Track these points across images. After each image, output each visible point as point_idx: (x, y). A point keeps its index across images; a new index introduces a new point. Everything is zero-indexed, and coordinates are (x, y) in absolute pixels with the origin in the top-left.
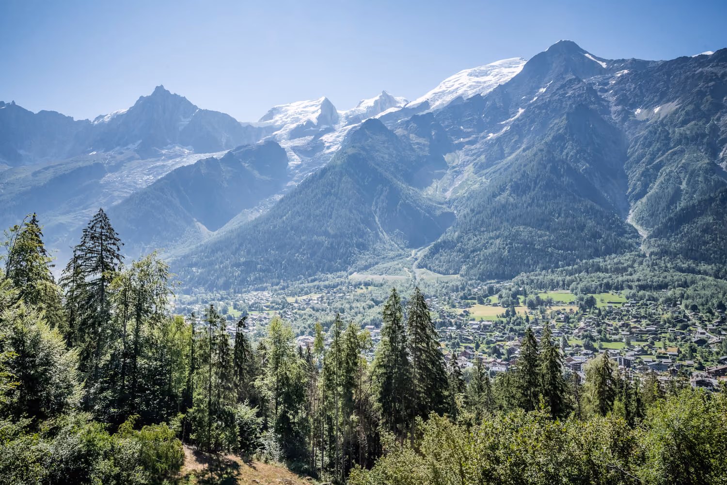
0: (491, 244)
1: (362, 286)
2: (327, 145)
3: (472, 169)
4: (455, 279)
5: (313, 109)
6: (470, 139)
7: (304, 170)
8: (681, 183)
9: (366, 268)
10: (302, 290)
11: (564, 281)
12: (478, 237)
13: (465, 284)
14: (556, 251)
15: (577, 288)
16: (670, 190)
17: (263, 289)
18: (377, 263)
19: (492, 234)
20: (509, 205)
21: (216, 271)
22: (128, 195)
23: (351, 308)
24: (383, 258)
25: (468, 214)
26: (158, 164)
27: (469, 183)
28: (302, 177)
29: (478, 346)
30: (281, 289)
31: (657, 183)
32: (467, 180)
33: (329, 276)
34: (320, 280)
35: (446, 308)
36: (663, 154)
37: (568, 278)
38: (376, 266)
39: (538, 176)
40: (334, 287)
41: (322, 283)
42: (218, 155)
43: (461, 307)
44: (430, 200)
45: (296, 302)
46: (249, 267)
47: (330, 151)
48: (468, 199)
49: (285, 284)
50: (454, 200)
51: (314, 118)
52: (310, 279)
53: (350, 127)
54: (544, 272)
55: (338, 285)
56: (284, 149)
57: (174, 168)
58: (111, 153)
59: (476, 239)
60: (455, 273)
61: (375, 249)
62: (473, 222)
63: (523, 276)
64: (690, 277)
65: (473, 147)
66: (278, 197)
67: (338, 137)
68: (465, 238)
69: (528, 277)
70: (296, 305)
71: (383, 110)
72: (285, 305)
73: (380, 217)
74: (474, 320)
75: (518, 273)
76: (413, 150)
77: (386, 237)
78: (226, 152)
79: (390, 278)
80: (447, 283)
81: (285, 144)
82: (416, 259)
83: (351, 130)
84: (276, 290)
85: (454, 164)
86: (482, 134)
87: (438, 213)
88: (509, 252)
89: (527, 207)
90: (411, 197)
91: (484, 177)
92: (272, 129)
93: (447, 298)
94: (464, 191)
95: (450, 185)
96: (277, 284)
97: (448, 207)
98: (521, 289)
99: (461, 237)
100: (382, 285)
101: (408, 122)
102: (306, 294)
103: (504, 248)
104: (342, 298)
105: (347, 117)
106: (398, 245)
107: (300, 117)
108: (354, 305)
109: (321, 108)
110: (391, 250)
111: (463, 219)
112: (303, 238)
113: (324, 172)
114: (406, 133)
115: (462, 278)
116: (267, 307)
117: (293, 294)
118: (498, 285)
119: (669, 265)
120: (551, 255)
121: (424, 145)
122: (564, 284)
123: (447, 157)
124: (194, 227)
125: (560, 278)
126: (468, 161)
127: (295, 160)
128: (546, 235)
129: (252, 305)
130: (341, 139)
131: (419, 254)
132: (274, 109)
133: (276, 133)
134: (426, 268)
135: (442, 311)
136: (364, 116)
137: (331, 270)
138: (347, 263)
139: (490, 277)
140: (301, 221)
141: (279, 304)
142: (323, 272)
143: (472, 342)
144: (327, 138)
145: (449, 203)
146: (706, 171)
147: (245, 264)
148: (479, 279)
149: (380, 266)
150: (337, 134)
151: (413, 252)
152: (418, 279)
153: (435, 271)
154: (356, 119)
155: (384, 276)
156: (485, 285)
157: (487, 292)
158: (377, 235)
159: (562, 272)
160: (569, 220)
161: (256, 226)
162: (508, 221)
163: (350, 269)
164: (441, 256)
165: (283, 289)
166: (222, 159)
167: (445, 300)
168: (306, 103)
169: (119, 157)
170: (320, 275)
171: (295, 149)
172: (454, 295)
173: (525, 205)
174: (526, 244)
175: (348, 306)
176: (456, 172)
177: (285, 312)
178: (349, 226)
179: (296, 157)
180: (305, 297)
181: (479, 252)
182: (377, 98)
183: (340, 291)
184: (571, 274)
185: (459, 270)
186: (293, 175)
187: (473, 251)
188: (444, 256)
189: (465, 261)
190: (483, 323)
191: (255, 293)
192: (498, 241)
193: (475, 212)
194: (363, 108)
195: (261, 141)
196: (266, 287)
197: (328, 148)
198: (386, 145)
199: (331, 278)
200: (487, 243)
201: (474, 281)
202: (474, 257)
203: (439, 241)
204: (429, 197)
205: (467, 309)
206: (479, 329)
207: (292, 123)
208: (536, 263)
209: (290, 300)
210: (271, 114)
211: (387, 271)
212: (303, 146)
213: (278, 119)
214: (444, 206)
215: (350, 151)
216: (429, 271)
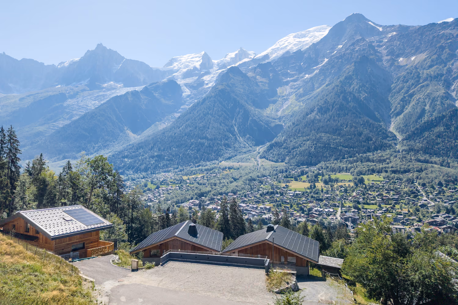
0: (304, 144)
1: (227, 169)
2: (206, 82)
3: (295, 97)
4: (282, 165)
5: (197, 59)
6: (294, 78)
7: (192, 98)
8: (425, 105)
9: (229, 158)
10: (192, 172)
11: (347, 167)
12: (297, 140)
13: (287, 168)
14: (344, 149)
15: (354, 172)
16: (419, 110)
17: (168, 172)
18: (236, 156)
19: (305, 138)
20: (316, 120)
21: (139, 160)
22: (83, 114)
23: (220, 183)
24: (240, 152)
25: (290, 125)
26: (101, 93)
27: (292, 106)
28: (191, 103)
29: (291, 206)
30: (179, 171)
31: (410, 106)
32: (291, 104)
33: (208, 163)
34: (203, 166)
35: (275, 183)
36: (415, 87)
37: (350, 165)
38: (235, 157)
39: (335, 102)
40: (211, 170)
41: (204, 168)
42: (139, 88)
43: (284, 182)
44: (268, 117)
45: (188, 179)
46: (160, 158)
47: (207, 86)
48: (292, 116)
49: (182, 168)
50: (283, 117)
51: (198, 65)
52: (196, 165)
53: (220, 71)
54: (335, 162)
55: (213, 169)
56: (180, 85)
57: (112, 96)
58: (70, 86)
59: (295, 141)
60: (282, 162)
61: (235, 147)
62: (293, 131)
63: (322, 164)
64: (424, 165)
65: (295, 83)
66: (177, 115)
67: (213, 77)
68: (288, 140)
69: (325, 164)
70: (188, 181)
71: (240, 60)
72: (181, 181)
73: (238, 128)
74: (291, 190)
75: (320, 162)
76: (258, 86)
77: (241, 140)
78: (144, 86)
79: (244, 164)
80: (277, 167)
81: (181, 82)
82: (259, 153)
83: (221, 73)
84: (176, 172)
85: (284, 94)
86: (301, 75)
87: (273, 125)
88: (315, 149)
89: (327, 122)
90: (257, 116)
91: (302, 102)
92: (172, 71)
93: (276, 177)
94: (289, 111)
95: (280, 108)
96: (177, 168)
97: (279, 121)
98: (320, 172)
99: (286, 140)
100: (238, 169)
101: (255, 68)
102: (194, 174)
103: (312, 147)
104: (214, 177)
105: (218, 65)
106: (248, 145)
107: (189, 64)
108: (222, 181)
109: (202, 59)
110: (245, 147)
111: (288, 129)
112: (192, 141)
113: (204, 100)
114: (254, 75)
115: (286, 165)
116: (171, 182)
117: (186, 175)
118: (307, 169)
119: (413, 158)
120: (341, 151)
121: (265, 83)
122: (346, 170)
123: (279, 90)
124: (125, 133)
125: (344, 166)
126: (292, 92)
127: (187, 92)
128: (338, 139)
129: (162, 181)
130: (215, 79)
131: (261, 149)
132: (173, 59)
133: (175, 74)
134: (265, 158)
135: (273, 185)
136: (229, 64)
137: (209, 160)
138: (218, 155)
139: (303, 164)
140: (191, 131)
141: (178, 181)
142: (204, 160)
143: (288, 203)
144: (206, 78)
145: (280, 119)
146: (443, 98)
147: (157, 156)
148: (296, 165)
149: (238, 157)
150: (212, 75)
151: (258, 148)
152: (260, 165)
153: (270, 160)
154: (224, 66)
155: (240, 163)
156: (300, 169)
157: (300, 174)
158: (236, 139)
159: (346, 161)
160: (353, 129)
161: (164, 133)
162: (315, 130)
163: (220, 159)
164: (274, 151)
165: (181, 171)
166: (141, 91)
167: (275, 178)
168: (193, 55)
169: (76, 89)
170: (202, 163)
171: (186, 85)
172: (280, 175)
173: (326, 120)
174: (325, 144)
175: (218, 182)
176: (284, 99)
177: (182, 186)
178: (220, 133)
179: (187, 90)
180: (193, 176)
181: (296, 149)
182: (237, 52)
183: (214, 172)
184: (351, 163)
185: (284, 160)
186: (185, 102)
187: (293, 149)
188: (276, 151)
189: (288, 155)
190: (296, 192)
191: (163, 174)
192: (308, 142)
193: (295, 125)
194: (228, 59)
195: (165, 80)
196: (170, 170)
197: (207, 84)
198: (242, 83)
199: (209, 165)
200: (302, 143)
201: (293, 167)
202: (294, 152)
203: (273, 142)
204: (267, 115)
205: (288, 184)
206: (293, 196)
207: (185, 68)
208: (331, 156)
209: (185, 178)
210: (171, 62)
211: (241, 160)
212: (191, 83)
213: (175, 65)
214: (276, 121)
215: (220, 87)
216: (266, 160)
